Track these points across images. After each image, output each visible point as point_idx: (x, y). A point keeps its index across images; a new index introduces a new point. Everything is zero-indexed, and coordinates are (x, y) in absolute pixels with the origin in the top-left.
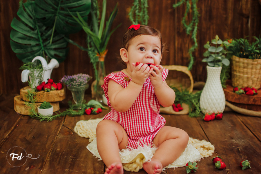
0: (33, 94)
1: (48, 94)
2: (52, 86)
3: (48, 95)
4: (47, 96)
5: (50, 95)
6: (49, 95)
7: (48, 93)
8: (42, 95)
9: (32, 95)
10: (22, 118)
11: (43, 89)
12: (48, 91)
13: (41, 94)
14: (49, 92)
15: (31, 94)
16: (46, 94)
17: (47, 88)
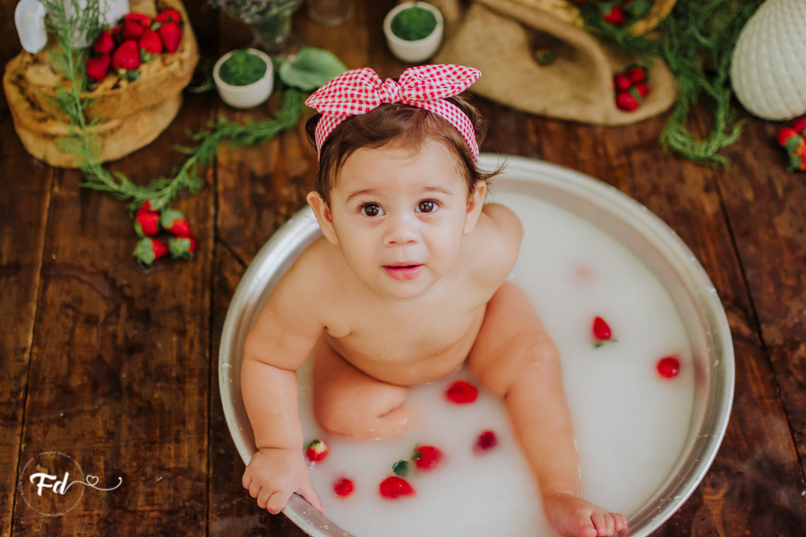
0: (82, 101)
1: (135, 88)
2: (143, 50)
3: (134, 93)
4: (132, 97)
5: (142, 88)
6: (140, 89)
7: (133, 84)
8: (113, 100)
9: (80, 108)
10: (56, 189)
11: (112, 70)
12: (131, 80)
13: (110, 97)
14: (137, 81)
15: (76, 106)
16: (127, 89)
17: (128, 69)
